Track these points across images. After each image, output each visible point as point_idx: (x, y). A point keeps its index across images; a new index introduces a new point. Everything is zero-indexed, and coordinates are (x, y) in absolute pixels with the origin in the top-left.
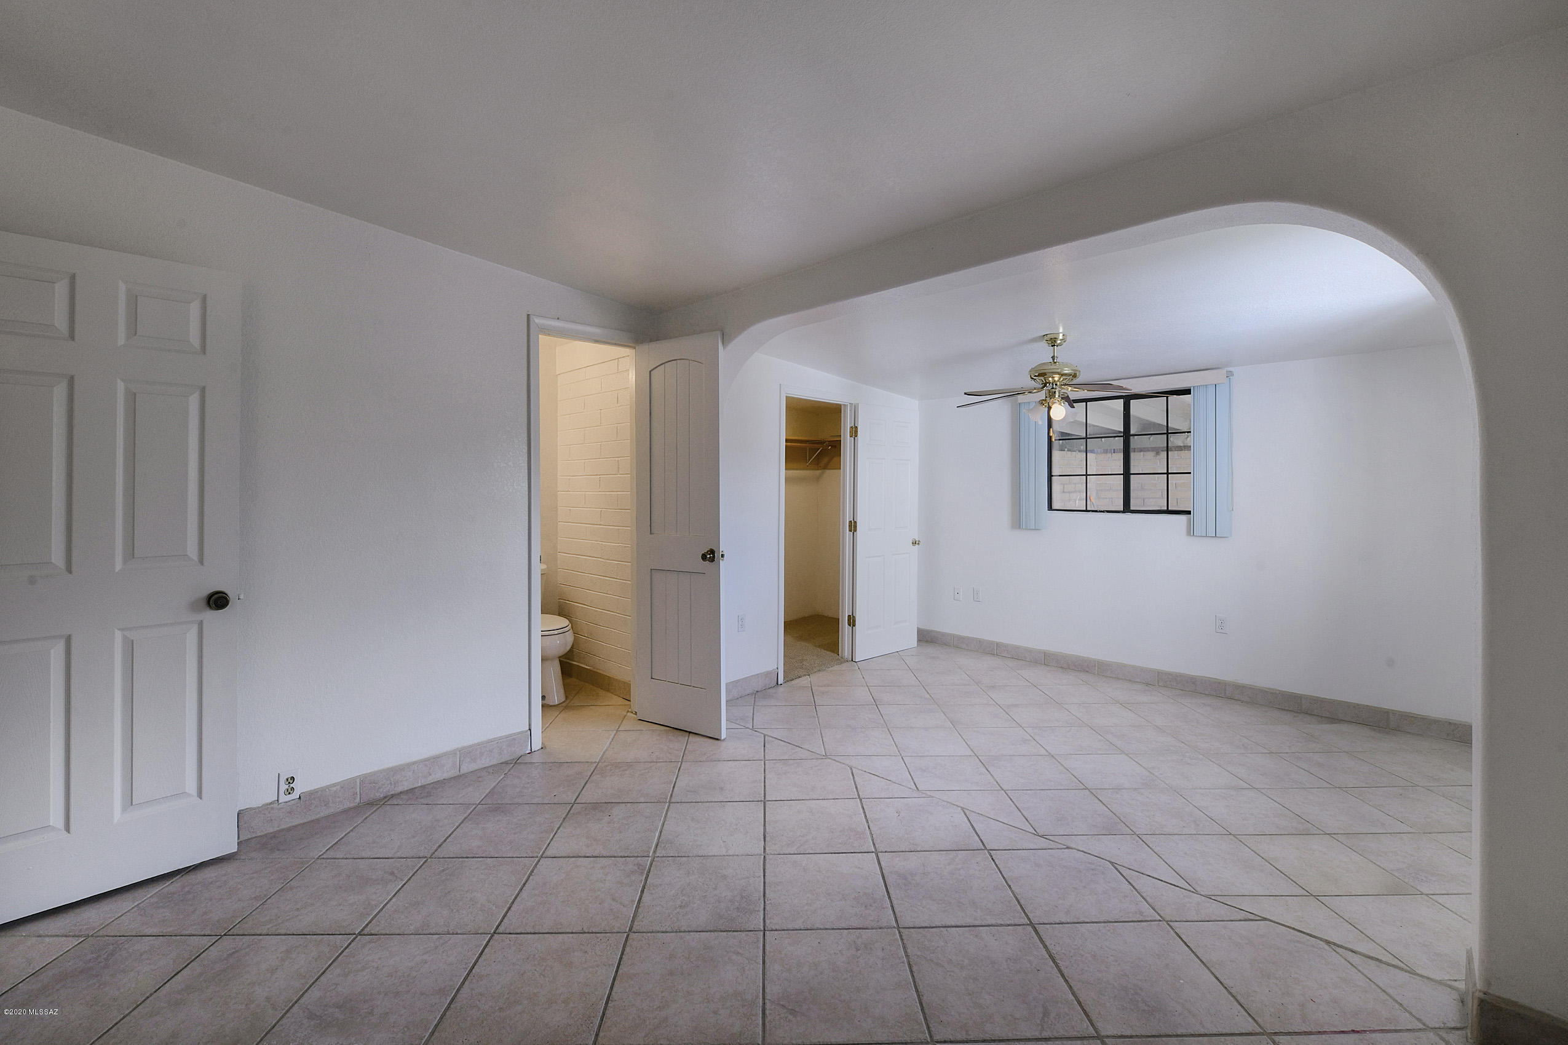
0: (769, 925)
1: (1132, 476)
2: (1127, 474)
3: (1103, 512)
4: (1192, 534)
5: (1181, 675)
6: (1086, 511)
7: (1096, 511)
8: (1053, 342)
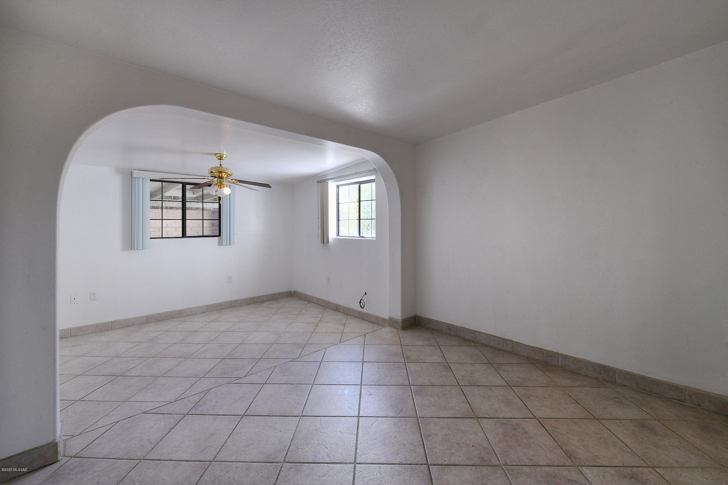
0: (357, 415)
1: (187, 220)
2: (184, 220)
3: (173, 238)
4: (221, 244)
5: (216, 304)
6: (162, 238)
7: (169, 238)
8: (221, 158)
